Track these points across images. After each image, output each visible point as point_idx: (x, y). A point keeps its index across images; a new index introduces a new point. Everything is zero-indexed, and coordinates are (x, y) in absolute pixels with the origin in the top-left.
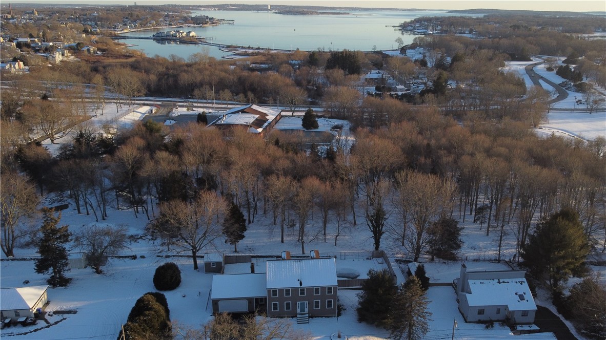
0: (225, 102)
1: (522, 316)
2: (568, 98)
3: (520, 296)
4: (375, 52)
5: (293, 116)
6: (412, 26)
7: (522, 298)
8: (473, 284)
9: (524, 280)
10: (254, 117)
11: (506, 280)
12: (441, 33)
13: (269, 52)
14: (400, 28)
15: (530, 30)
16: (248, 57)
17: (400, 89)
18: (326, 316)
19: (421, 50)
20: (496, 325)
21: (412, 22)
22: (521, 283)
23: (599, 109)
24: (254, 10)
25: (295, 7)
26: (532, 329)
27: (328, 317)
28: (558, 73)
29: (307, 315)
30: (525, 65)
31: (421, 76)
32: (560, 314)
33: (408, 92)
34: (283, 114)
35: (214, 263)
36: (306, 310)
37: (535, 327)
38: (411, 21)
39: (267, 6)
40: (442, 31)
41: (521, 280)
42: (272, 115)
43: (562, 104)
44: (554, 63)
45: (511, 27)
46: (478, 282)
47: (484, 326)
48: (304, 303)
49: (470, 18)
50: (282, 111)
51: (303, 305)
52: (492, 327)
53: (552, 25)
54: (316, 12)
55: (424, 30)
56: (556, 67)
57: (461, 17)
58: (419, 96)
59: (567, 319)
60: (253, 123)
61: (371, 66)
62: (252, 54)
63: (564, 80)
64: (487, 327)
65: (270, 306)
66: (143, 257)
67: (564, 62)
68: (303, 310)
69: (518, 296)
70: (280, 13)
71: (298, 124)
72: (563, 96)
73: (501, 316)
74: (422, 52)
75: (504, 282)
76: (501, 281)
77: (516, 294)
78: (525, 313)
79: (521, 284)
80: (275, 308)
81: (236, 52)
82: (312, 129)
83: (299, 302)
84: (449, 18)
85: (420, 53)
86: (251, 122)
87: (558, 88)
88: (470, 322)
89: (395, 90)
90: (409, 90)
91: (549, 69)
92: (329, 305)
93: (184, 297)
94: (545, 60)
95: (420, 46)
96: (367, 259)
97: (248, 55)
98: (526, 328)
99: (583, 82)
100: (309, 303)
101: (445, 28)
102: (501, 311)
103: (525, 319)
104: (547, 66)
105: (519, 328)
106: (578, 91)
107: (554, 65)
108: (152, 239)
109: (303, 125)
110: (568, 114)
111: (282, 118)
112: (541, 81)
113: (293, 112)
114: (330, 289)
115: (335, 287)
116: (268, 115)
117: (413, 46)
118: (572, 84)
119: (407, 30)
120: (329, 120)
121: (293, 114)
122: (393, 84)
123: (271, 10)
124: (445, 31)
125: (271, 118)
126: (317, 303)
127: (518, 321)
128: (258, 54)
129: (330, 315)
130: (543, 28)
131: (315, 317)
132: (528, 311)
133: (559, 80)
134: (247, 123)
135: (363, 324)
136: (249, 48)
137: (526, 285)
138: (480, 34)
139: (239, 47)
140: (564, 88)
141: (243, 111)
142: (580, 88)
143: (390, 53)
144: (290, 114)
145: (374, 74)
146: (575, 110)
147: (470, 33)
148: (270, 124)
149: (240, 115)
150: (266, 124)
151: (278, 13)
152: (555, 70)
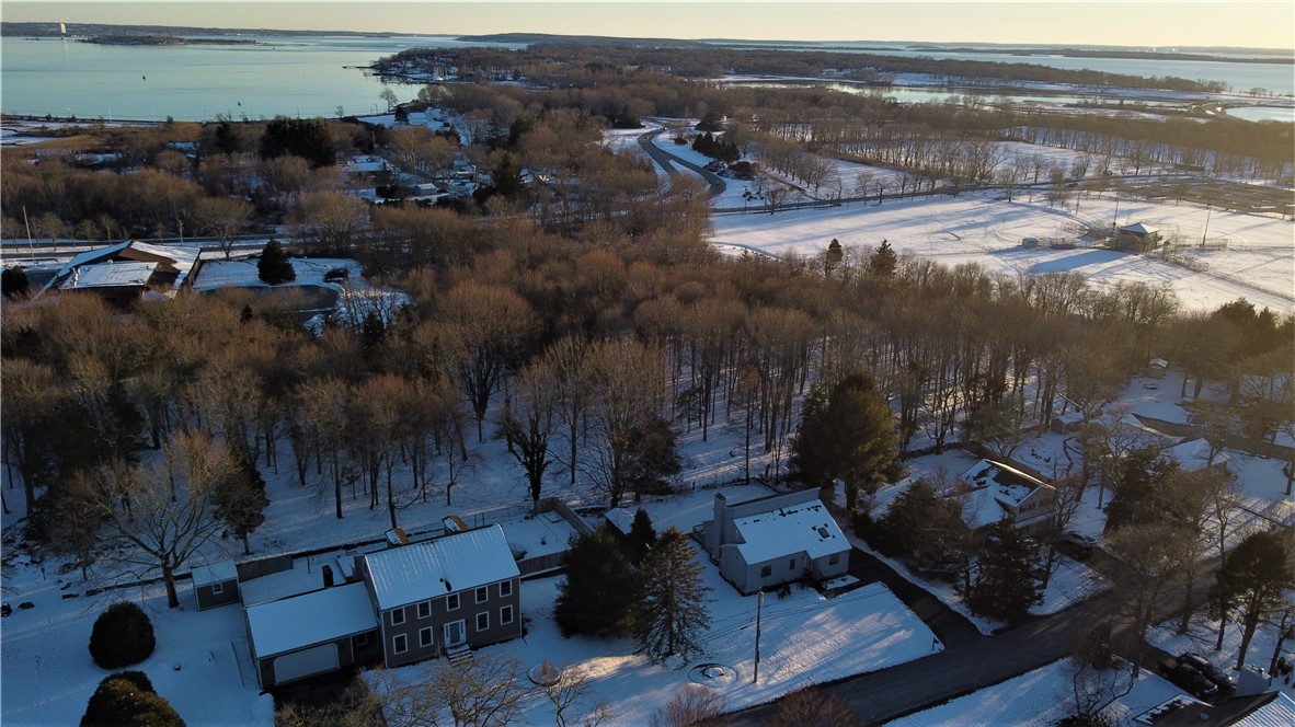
0: (50, 241)
1: (831, 564)
2: (728, 190)
3: (820, 530)
4: (341, 119)
5: (228, 259)
6: (399, 67)
7: (824, 533)
8: (745, 526)
9: (819, 502)
10: (147, 268)
11: (792, 509)
12: (461, 79)
13: (103, 127)
14: (374, 72)
15: (620, 72)
16: (55, 139)
17: (428, 190)
18: (502, 639)
19: (437, 112)
20: (793, 588)
21: (394, 59)
22: (816, 508)
23: (785, 206)
24: (25, 35)
25: (126, 28)
26: (848, 583)
27: (506, 641)
28: (696, 147)
29: (467, 647)
30: (635, 135)
31: (456, 163)
32: (873, 550)
33: (443, 195)
34: (205, 256)
35: (219, 585)
36: (463, 637)
37: (852, 580)
38: (393, 57)
39: (58, 25)
40: (461, 76)
41: (814, 503)
42: (185, 260)
43: (723, 201)
44: (684, 131)
45: (586, 66)
46: (750, 520)
47: (774, 594)
48: (457, 624)
49: (507, 51)
50: (202, 250)
51: (455, 628)
52: (789, 593)
53: (653, 63)
54: (181, 40)
55: (426, 75)
56: (690, 137)
57: (489, 49)
58: (473, 201)
59: (888, 556)
60: (151, 280)
61: (352, 148)
62: (63, 133)
63: (712, 160)
64: (782, 596)
65: (388, 645)
66: (27, 606)
67: (697, 128)
68: (455, 638)
69: (817, 531)
70: (94, 41)
71: (250, 274)
72: (719, 188)
73: (797, 573)
74: (439, 116)
75: (790, 513)
76: (785, 511)
77: (814, 529)
78: (834, 559)
79: (817, 510)
80: (400, 646)
81: (18, 129)
82: (281, 282)
83: (448, 624)
84: (467, 50)
85: (436, 119)
86: (146, 279)
87: (706, 171)
88: (750, 594)
89: (417, 192)
90: (444, 191)
91: (680, 141)
92: (506, 618)
93: (178, 669)
94: (666, 125)
95: (433, 105)
96: (526, 518)
97: (52, 134)
98: (839, 583)
99: (741, 160)
100: (466, 622)
101: (466, 70)
102: (796, 565)
103: (836, 569)
104: (674, 136)
105: (830, 586)
106: (739, 177)
107: (685, 134)
108: (33, 562)
109: (260, 276)
110: (737, 218)
111: (205, 266)
112: (672, 162)
113: (228, 250)
114: (505, 585)
115: (515, 580)
116: (175, 262)
117: (418, 107)
118: (726, 166)
119: (391, 75)
120: (311, 260)
121: (227, 254)
122: (410, 181)
123: (69, 36)
124: (467, 75)
125: (184, 266)
126: (483, 618)
127: (826, 575)
128: (76, 132)
129: (510, 637)
130: (641, 69)
131: (482, 647)
132: (838, 554)
133: (702, 161)
134: (136, 281)
135: (574, 640)
136: (48, 119)
137: (823, 510)
138: (534, 81)
139: (22, 118)
140: (715, 174)
141: (117, 257)
142: (744, 172)
143: (375, 121)
144: (222, 255)
145: (364, 164)
146: (746, 209)
147: (515, 79)
148: (186, 279)
149: (112, 266)
150: (179, 281)
151: (89, 41)
152: (690, 143)
